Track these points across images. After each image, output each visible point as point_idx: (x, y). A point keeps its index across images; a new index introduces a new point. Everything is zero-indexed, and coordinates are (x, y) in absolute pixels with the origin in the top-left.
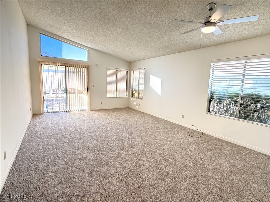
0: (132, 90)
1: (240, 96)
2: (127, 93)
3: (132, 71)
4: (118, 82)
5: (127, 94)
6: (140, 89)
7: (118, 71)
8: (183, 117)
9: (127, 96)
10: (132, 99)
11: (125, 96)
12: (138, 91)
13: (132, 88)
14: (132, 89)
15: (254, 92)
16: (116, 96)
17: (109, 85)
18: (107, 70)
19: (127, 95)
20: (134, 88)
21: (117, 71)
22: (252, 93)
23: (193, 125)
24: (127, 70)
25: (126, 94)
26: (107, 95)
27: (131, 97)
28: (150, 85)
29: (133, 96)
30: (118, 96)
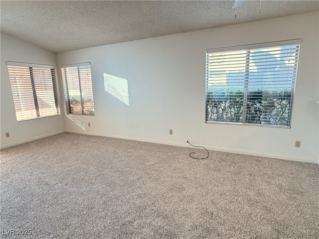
0: (67, 102)
1: (244, 96)
2: (59, 107)
3: (62, 69)
4: (36, 89)
5: (59, 109)
6: (85, 99)
7: (33, 68)
8: (171, 132)
9: (60, 114)
10: (70, 116)
11: (56, 113)
12: (82, 102)
13: (67, 98)
14: (67, 100)
15: (261, 89)
16: (38, 116)
17: (18, 96)
18: (8, 66)
19: (59, 111)
20: (70, 98)
21: (30, 68)
22: (259, 90)
23: (188, 142)
24: (53, 67)
25: (56, 110)
26: (17, 117)
27: (67, 114)
28: (105, 89)
29: (70, 111)
30: (40, 116)
